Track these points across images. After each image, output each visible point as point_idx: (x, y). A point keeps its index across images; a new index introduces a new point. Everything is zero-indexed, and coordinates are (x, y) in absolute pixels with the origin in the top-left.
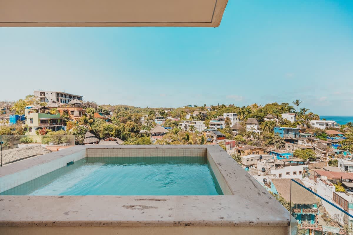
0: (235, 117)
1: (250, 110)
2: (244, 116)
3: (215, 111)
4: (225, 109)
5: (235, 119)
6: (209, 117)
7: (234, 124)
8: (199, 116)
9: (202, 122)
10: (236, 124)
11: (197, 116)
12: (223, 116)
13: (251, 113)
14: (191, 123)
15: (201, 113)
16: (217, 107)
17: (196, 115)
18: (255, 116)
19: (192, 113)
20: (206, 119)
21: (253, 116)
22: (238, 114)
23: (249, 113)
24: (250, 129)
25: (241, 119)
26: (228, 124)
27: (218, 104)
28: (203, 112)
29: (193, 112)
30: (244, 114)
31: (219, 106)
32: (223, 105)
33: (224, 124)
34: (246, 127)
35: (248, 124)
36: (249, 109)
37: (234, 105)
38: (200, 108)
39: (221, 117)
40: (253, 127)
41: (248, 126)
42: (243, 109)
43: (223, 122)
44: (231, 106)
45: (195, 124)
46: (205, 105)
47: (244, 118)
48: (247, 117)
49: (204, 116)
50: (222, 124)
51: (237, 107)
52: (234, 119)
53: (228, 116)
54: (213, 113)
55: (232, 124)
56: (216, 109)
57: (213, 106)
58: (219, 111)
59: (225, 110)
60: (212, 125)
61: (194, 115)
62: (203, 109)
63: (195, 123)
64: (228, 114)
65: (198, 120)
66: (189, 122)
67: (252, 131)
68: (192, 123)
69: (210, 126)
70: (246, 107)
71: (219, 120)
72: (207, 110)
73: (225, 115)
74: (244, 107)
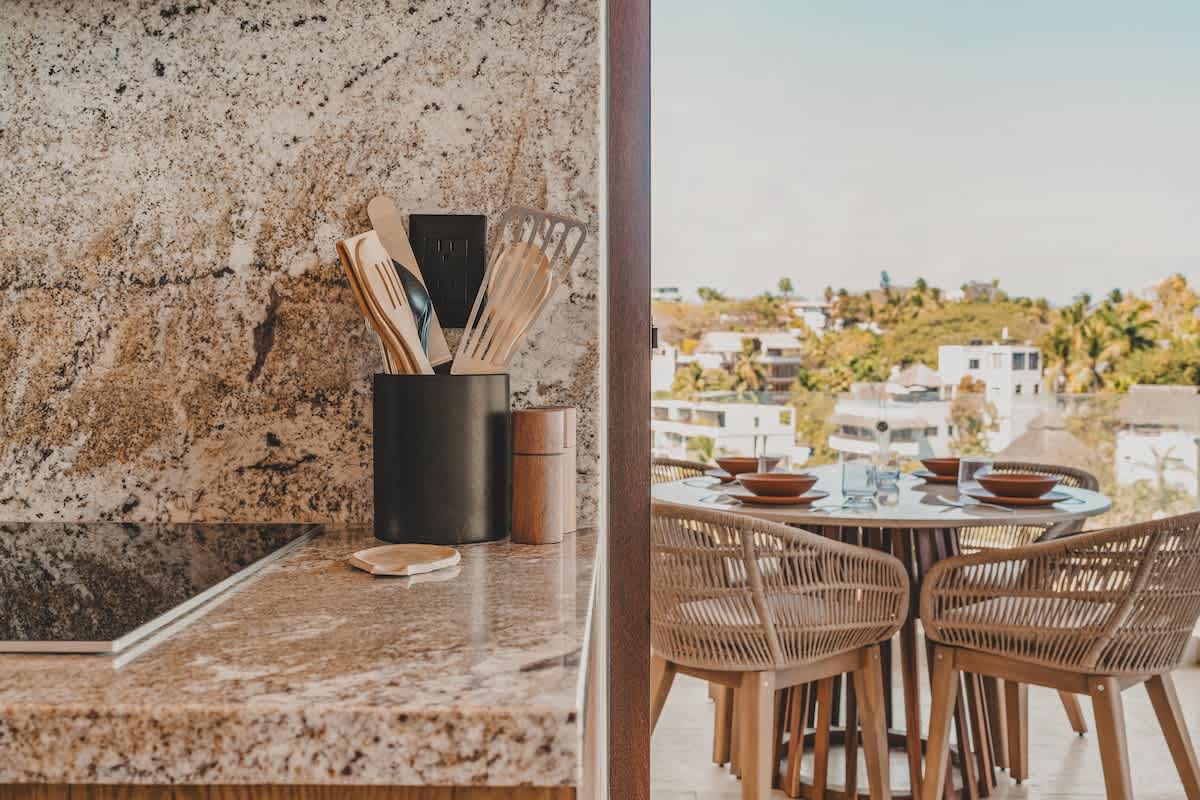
0: (1029, 377)
1: (1145, 325)
2: (1093, 367)
3: (862, 327)
4: (939, 315)
5: (1027, 389)
6: (815, 376)
7: (1022, 430)
8: (746, 371)
9: (770, 413)
10: (1034, 429)
11: (728, 367)
12: (933, 364)
13: (1151, 344)
14: (688, 420)
15: (757, 345)
16: (879, 303)
17: (719, 359)
18: (1184, 366)
19: (688, 343)
20: (797, 385)
21: (1169, 366)
22: (1051, 354)
23: (1137, 342)
24: (1146, 465)
25: (1069, 389)
26: (975, 425)
27: (885, 278)
28: (770, 339)
29: (697, 336)
30: (1095, 350)
31: (887, 291)
32: (922, 285)
33: (943, 430)
34: (1110, 454)
35: (1127, 427)
36: (1135, 314)
37: (996, 284)
38: (749, 307)
39: (920, 376)
40: (1173, 455)
41: (1129, 444)
42: (1077, 315)
43: (936, 414)
44: (978, 294)
45: (722, 423)
46: (786, 286)
47: (1098, 382)
48: (1122, 378)
49: (777, 370)
50: (931, 431)
51: (1029, 304)
52: (1018, 390)
53: (975, 364)
54: (849, 345)
55: (1004, 425)
56: (871, 314)
57: (843, 293)
58: (888, 333)
59: (938, 323)
60: (850, 431)
61: (710, 363)
62: (768, 312)
63: (721, 419)
64: (975, 352)
65: (734, 399)
66: (673, 414)
67: (1162, 481)
68: (695, 417)
69: (838, 443)
70: (1099, 298)
71: (910, 398)
72: (797, 323)
73: (952, 363)
74: (1087, 299)
